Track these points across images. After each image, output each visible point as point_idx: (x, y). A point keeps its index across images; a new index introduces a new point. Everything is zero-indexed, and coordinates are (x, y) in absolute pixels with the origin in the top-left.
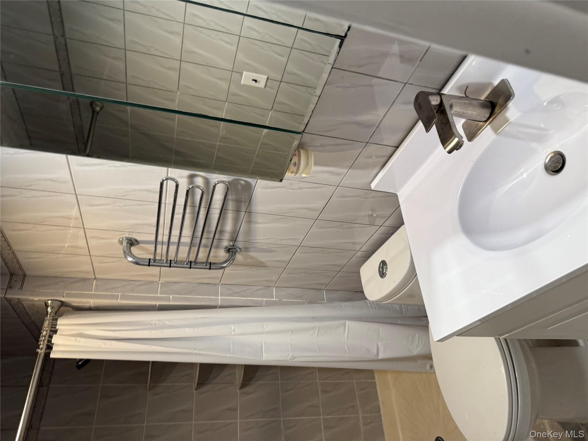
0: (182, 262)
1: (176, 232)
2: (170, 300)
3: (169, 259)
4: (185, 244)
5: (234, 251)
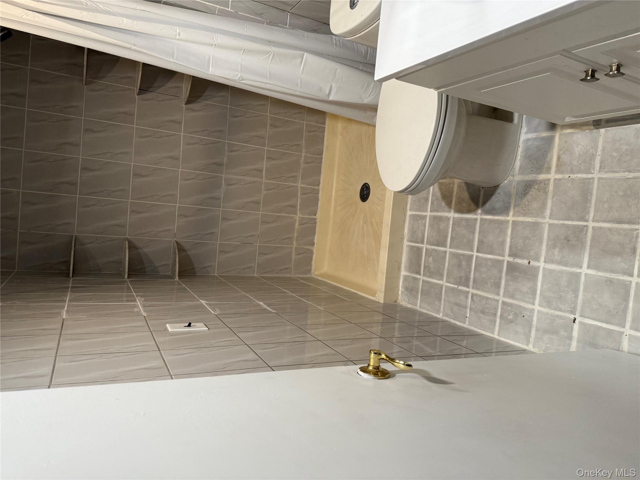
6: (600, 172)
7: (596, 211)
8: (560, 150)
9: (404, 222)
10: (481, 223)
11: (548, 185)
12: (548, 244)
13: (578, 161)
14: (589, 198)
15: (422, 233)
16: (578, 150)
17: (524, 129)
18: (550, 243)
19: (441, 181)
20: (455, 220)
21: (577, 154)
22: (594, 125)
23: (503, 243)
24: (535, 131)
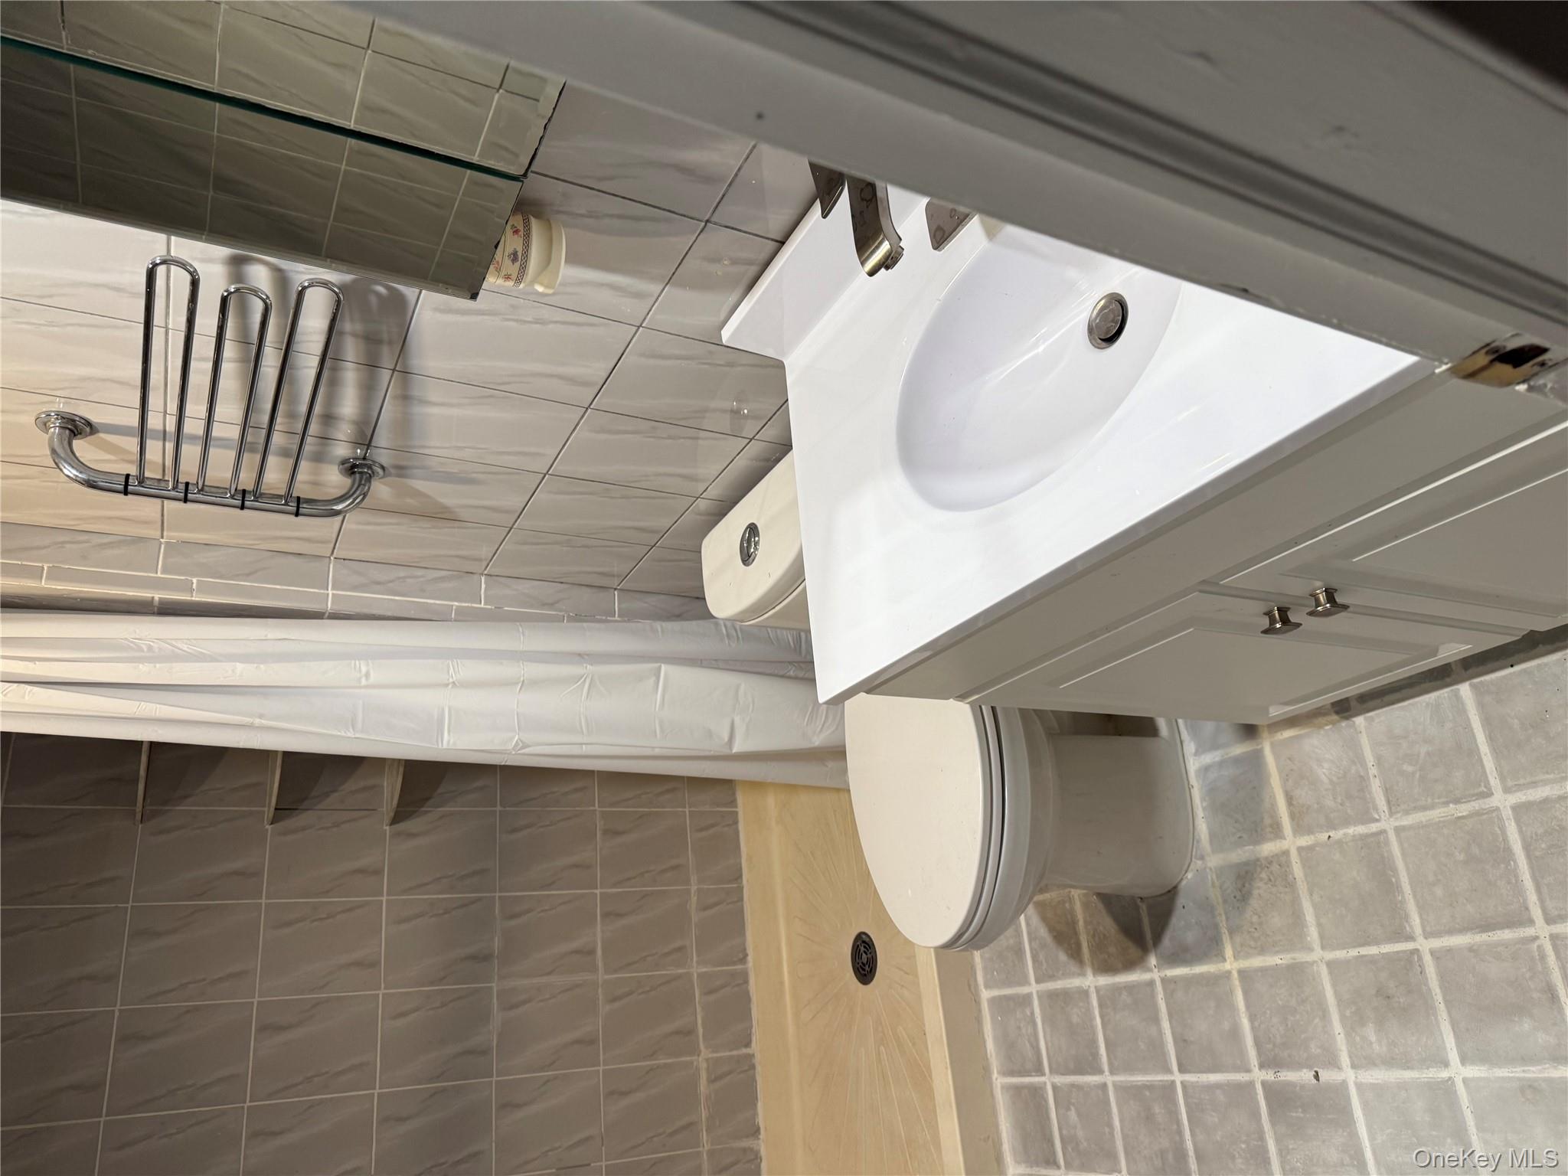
0: (220, 490)
1: (196, 408)
2: (192, 590)
3: (183, 479)
4: (224, 443)
5: (367, 473)
6: (1391, 814)
7: (1422, 908)
8: (1285, 780)
9: (979, 1021)
10: (1164, 989)
11: (1288, 866)
12: (1343, 1018)
13: (1334, 798)
14: (1394, 880)
15: (1031, 1045)
16: (1324, 774)
17: (1190, 747)
18: (1348, 1013)
19: (1039, 898)
20: (1101, 993)
21: (1326, 780)
22: (1337, 713)
23: (1235, 1034)
24: (1215, 747)
